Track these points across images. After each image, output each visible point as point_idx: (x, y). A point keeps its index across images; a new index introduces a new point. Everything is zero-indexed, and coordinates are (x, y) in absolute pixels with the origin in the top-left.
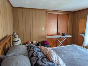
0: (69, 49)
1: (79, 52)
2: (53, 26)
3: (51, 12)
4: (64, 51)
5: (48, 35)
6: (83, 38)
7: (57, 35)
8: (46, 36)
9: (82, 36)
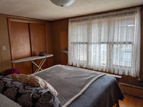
0: (54, 71)
1: (66, 71)
2: (22, 42)
3: (17, 19)
4: (48, 75)
5: (16, 59)
6: (66, 56)
7: (32, 56)
8: (12, 60)
9: (65, 53)
